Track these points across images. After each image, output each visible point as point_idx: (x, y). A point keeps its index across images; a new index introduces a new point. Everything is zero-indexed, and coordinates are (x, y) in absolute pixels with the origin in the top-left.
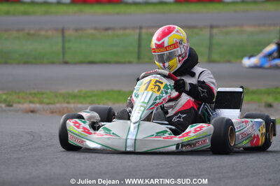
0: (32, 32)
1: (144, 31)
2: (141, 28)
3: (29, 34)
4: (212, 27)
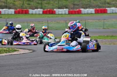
0: (58, 21)
1: (86, 21)
2: (86, 20)
3: (57, 22)
4: (104, 20)
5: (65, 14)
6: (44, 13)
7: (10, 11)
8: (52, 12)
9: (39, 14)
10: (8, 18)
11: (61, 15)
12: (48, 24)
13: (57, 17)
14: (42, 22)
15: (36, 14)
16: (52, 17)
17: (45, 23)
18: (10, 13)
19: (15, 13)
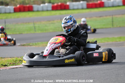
5: (83, 9)
8: (65, 7)
14: (53, 20)
15: (43, 11)
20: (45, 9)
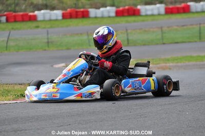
5: (159, 15)
6: (119, 14)
7: (54, 13)
8: (134, 12)
9: (109, 17)
10: (51, 27)
11: (152, 18)
12: (127, 34)
13: (143, 21)
15: (103, 17)
16: (135, 21)
17: (122, 33)
18: (53, 18)
19: (64, 16)
20: (106, 14)
